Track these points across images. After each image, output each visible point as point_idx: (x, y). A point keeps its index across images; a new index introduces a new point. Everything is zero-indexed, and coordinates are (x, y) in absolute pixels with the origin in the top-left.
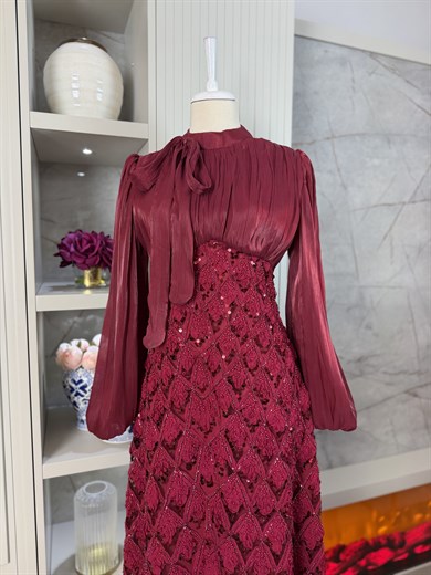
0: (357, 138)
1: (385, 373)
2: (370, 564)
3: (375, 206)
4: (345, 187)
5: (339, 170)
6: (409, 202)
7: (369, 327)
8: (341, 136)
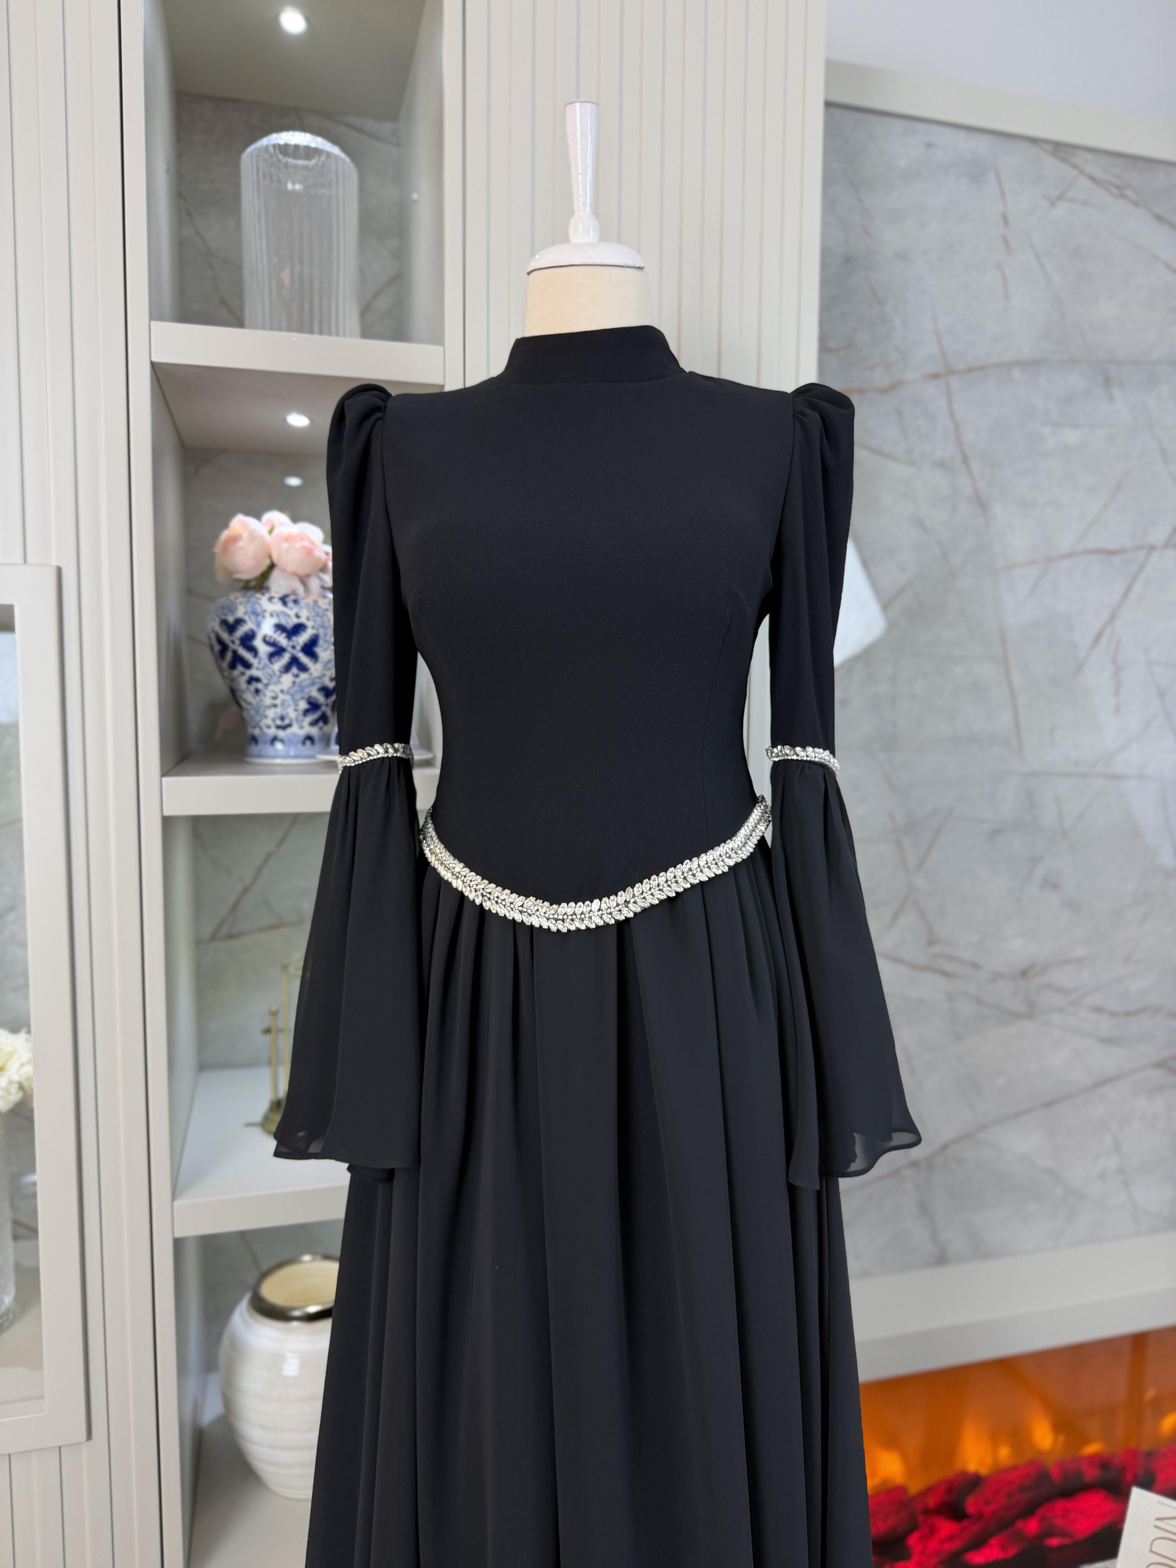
0: (1016, 373)
1: (1099, 1010)
2: (1051, 1534)
3: (1071, 555)
4: (982, 504)
5: (965, 460)
6: (1167, 545)
7: (1051, 884)
8: (971, 370)
